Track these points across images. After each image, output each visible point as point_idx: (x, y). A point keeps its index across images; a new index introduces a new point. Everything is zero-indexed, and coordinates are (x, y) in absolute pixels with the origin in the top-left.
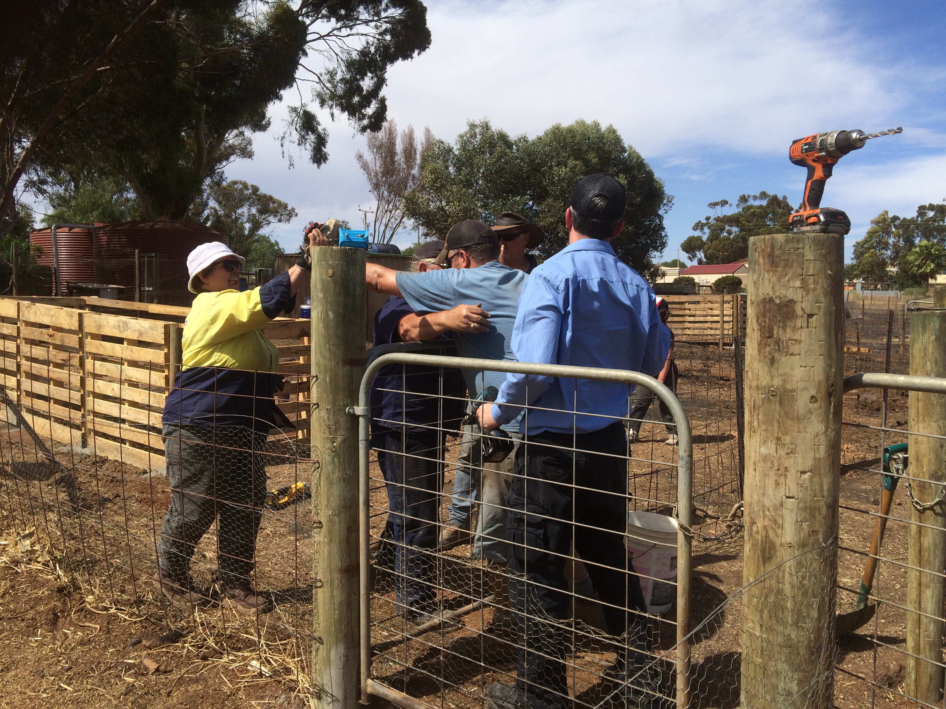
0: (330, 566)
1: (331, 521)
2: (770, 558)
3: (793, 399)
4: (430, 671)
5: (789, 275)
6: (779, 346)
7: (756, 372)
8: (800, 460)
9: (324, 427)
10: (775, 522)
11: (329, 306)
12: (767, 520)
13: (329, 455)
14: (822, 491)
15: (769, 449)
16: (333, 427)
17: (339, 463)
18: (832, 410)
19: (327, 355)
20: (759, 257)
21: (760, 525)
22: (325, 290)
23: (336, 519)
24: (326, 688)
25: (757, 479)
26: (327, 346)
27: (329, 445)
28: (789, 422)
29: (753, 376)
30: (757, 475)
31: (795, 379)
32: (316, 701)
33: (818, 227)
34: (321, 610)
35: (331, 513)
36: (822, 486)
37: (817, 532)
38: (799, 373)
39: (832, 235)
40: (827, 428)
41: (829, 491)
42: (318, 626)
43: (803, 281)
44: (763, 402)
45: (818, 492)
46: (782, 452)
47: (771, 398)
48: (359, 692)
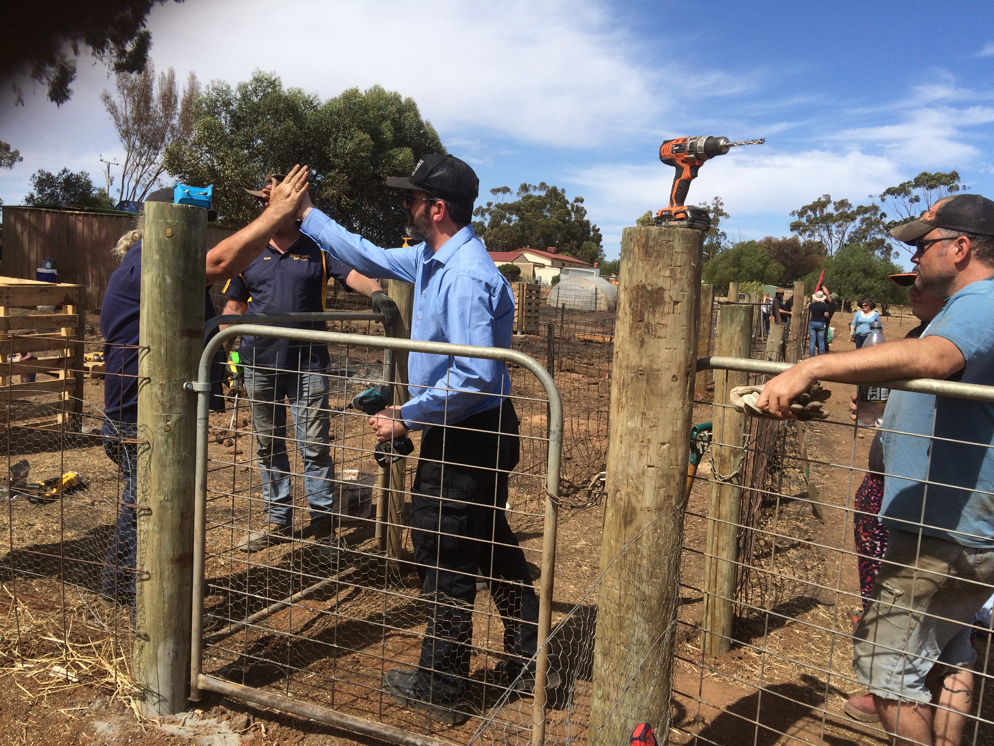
0: (159, 556)
1: (162, 507)
2: (631, 522)
3: (658, 378)
4: (272, 659)
5: (660, 265)
6: (648, 330)
7: (626, 352)
8: (661, 433)
9: (156, 404)
10: (637, 488)
11: (166, 270)
12: (630, 487)
13: (162, 435)
14: (677, 460)
15: (635, 423)
16: (168, 404)
17: (174, 443)
18: (688, 389)
19: (163, 324)
20: (634, 246)
21: (623, 492)
22: (162, 251)
23: (169, 505)
24: (152, 687)
25: (623, 450)
26: (163, 314)
27: (162, 424)
28: (653, 399)
29: (623, 357)
30: (623, 447)
31: (661, 360)
32: (138, 702)
33: (685, 223)
34: (147, 604)
35: (162, 498)
36: (677, 456)
37: (671, 496)
38: (664, 354)
39: (697, 230)
40: (684, 403)
41: (682, 460)
42: (143, 621)
43: (672, 271)
44: (632, 380)
45: (673, 461)
46: (646, 426)
47: (639, 376)
48: (188, 689)
